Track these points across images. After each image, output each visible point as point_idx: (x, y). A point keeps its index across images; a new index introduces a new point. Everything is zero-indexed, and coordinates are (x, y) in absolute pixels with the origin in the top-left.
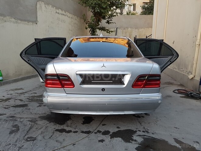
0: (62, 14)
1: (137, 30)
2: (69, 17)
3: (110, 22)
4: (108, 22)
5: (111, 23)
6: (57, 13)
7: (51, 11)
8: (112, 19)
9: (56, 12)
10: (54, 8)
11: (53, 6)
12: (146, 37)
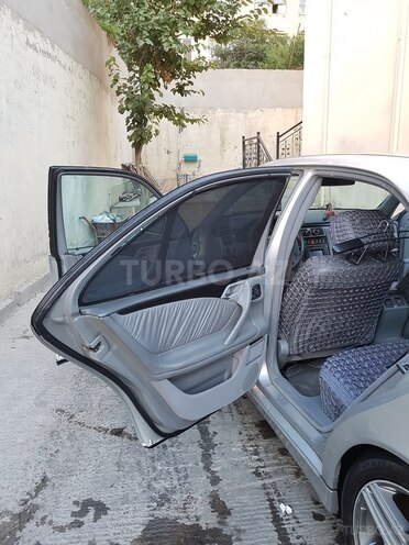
0: (44, 52)
1: (241, 115)
2: (64, 67)
3: (186, 88)
4: (181, 90)
5: (188, 92)
6: (30, 46)
7: (12, 36)
8: (192, 79)
9: (27, 43)
10: (18, 22)
11: (17, 15)
12: (278, 137)
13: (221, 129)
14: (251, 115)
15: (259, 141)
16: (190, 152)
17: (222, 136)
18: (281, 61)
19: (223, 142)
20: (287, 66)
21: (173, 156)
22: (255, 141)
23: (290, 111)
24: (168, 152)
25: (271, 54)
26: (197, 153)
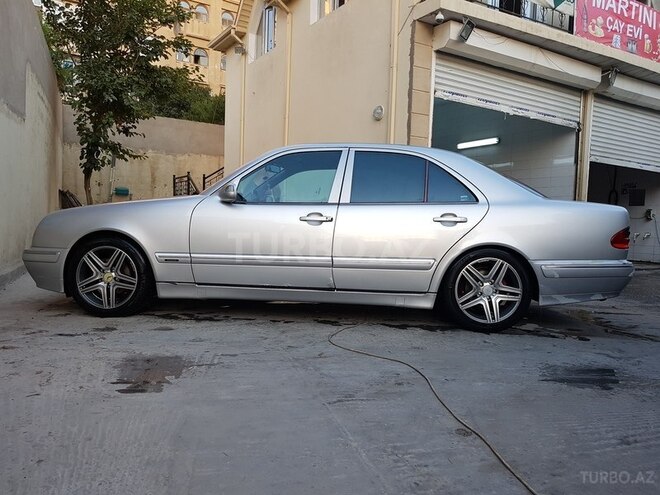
1: (171, 157)
3: (130, 130)
4: (126, 131)
5: (132, 134)
8: (136, 124)
12: (204, 178)
13: (152, 167)
14: (180, 158)
15: (189, 179)
16: (121, 185)
17: (153, 175)
18: (204, 115)
19: (154, 180)
20: (210, 120)
21: (104, 189)
22: (186, 179)
23: (213, 158)
24: (99, 184)
25: (196, 106)
26: (128, 187)
